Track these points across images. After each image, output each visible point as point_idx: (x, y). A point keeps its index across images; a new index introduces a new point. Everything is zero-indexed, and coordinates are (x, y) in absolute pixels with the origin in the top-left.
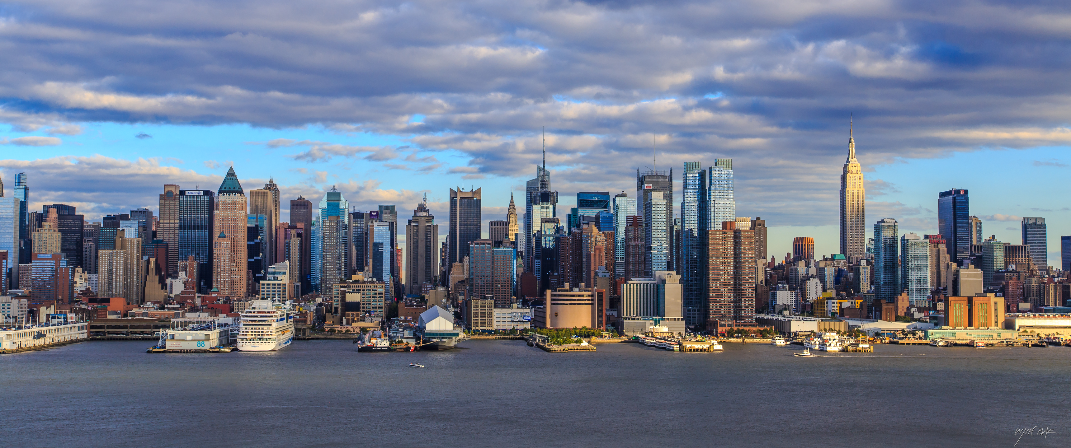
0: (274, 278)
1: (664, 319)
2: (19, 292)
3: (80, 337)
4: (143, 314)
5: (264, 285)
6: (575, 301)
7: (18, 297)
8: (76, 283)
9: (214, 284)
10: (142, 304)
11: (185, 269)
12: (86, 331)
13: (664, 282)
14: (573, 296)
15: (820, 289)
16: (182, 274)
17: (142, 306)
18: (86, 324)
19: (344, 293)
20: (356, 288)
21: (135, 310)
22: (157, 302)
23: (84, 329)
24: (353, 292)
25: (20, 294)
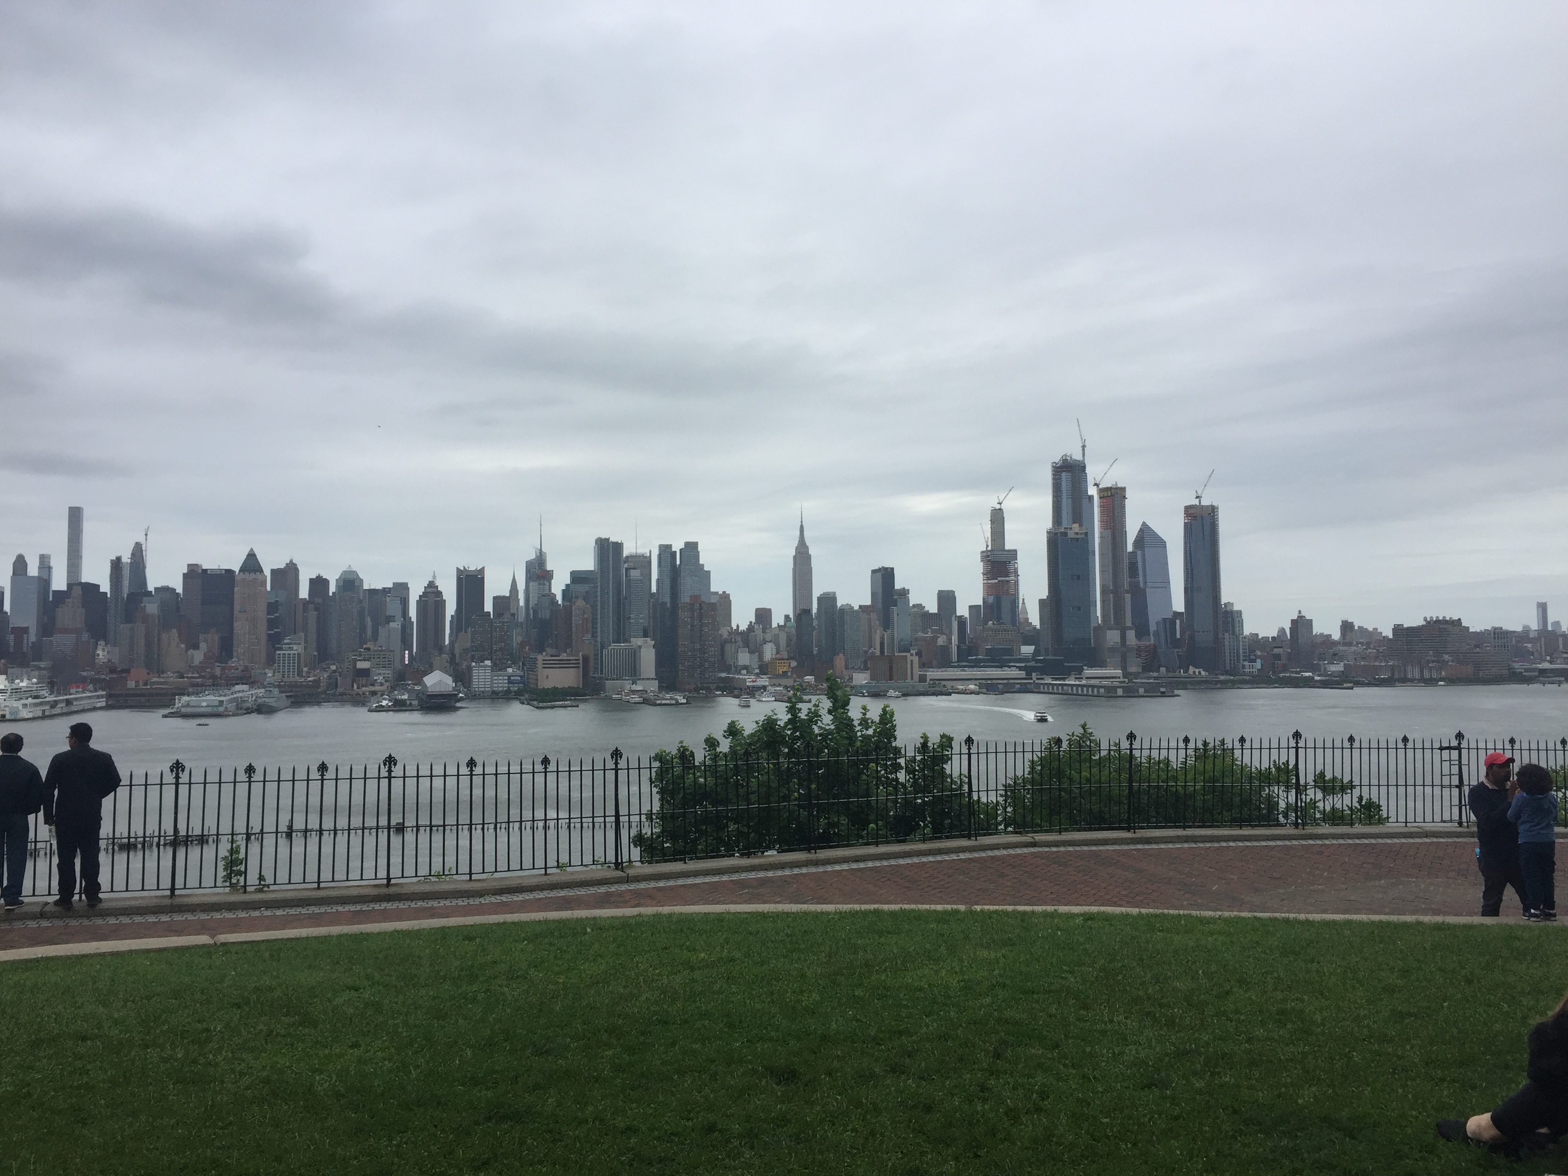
0: (290, 648)
1: (640, 679)
2: (42, 664)
3: (99, 705)
4: (162, 683)
5: (280, 654)
6: (563, 665)
7: (40, 669)
8: (98, 655)
9: (235, 654)
10: (163, 674)
11: (206, 641)
12: (105, 699)
13: (640, 647)
14: (562, 660)
15: (774, 652)
16: (203, 646)
17: (162, 675)
18: (104, 693)
19: (355, 661)
20: (367, 657)
21: (155, 679)
22: (178, 672)
23: (102, 698)
24: (364, 660)
25: (42, 666)
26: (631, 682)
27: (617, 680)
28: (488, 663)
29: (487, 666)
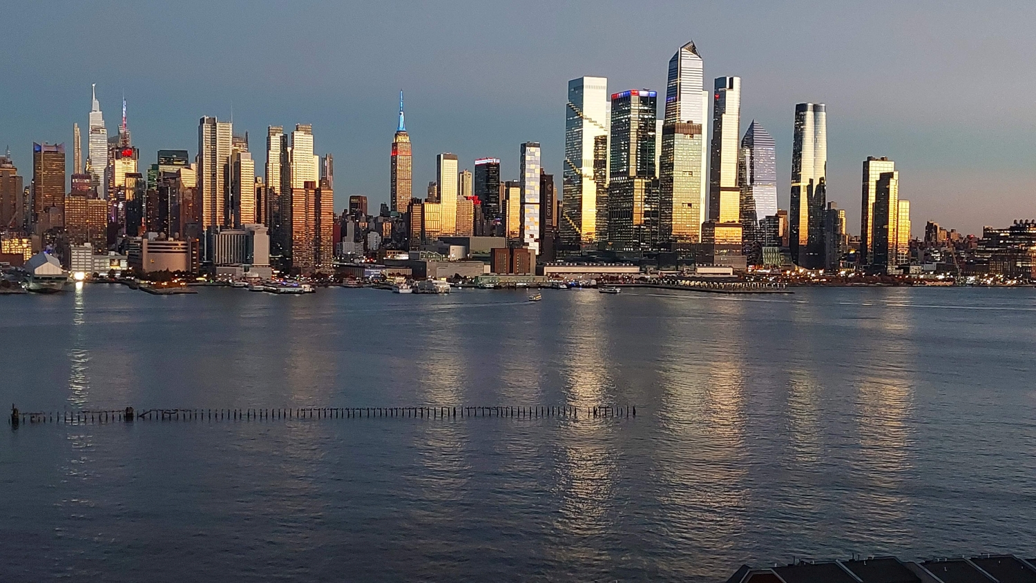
1: (254, 266)
6: (170, 249)
13: (252, 232)
14: (168, 244)
26: (243, 268)
27: (228, 266)
28: (88, 245)
29: (86, 248)
